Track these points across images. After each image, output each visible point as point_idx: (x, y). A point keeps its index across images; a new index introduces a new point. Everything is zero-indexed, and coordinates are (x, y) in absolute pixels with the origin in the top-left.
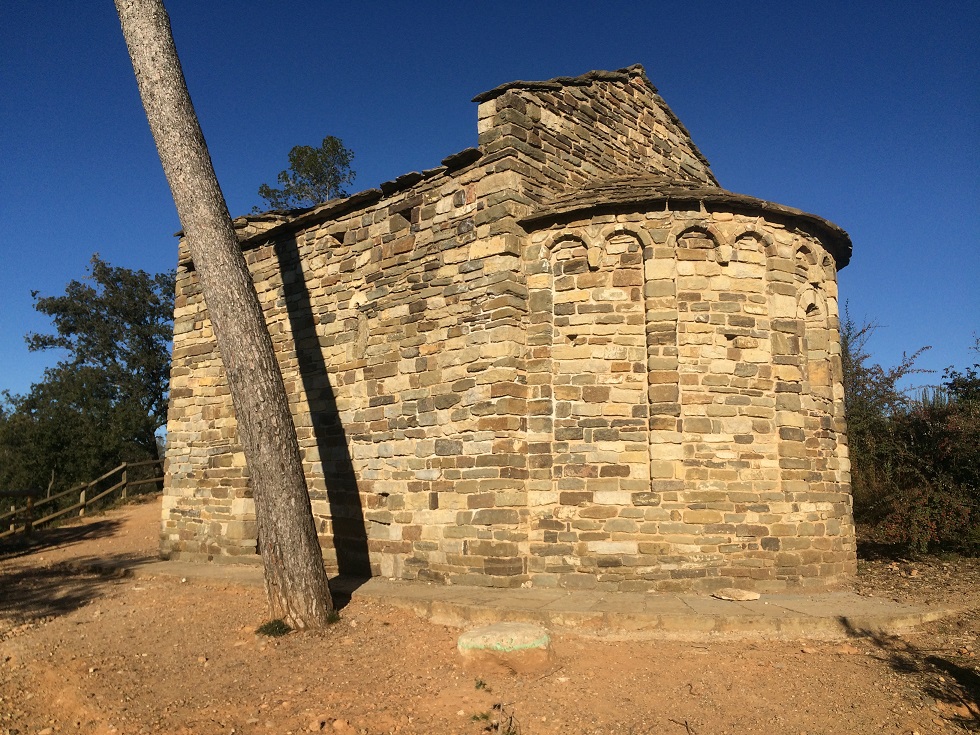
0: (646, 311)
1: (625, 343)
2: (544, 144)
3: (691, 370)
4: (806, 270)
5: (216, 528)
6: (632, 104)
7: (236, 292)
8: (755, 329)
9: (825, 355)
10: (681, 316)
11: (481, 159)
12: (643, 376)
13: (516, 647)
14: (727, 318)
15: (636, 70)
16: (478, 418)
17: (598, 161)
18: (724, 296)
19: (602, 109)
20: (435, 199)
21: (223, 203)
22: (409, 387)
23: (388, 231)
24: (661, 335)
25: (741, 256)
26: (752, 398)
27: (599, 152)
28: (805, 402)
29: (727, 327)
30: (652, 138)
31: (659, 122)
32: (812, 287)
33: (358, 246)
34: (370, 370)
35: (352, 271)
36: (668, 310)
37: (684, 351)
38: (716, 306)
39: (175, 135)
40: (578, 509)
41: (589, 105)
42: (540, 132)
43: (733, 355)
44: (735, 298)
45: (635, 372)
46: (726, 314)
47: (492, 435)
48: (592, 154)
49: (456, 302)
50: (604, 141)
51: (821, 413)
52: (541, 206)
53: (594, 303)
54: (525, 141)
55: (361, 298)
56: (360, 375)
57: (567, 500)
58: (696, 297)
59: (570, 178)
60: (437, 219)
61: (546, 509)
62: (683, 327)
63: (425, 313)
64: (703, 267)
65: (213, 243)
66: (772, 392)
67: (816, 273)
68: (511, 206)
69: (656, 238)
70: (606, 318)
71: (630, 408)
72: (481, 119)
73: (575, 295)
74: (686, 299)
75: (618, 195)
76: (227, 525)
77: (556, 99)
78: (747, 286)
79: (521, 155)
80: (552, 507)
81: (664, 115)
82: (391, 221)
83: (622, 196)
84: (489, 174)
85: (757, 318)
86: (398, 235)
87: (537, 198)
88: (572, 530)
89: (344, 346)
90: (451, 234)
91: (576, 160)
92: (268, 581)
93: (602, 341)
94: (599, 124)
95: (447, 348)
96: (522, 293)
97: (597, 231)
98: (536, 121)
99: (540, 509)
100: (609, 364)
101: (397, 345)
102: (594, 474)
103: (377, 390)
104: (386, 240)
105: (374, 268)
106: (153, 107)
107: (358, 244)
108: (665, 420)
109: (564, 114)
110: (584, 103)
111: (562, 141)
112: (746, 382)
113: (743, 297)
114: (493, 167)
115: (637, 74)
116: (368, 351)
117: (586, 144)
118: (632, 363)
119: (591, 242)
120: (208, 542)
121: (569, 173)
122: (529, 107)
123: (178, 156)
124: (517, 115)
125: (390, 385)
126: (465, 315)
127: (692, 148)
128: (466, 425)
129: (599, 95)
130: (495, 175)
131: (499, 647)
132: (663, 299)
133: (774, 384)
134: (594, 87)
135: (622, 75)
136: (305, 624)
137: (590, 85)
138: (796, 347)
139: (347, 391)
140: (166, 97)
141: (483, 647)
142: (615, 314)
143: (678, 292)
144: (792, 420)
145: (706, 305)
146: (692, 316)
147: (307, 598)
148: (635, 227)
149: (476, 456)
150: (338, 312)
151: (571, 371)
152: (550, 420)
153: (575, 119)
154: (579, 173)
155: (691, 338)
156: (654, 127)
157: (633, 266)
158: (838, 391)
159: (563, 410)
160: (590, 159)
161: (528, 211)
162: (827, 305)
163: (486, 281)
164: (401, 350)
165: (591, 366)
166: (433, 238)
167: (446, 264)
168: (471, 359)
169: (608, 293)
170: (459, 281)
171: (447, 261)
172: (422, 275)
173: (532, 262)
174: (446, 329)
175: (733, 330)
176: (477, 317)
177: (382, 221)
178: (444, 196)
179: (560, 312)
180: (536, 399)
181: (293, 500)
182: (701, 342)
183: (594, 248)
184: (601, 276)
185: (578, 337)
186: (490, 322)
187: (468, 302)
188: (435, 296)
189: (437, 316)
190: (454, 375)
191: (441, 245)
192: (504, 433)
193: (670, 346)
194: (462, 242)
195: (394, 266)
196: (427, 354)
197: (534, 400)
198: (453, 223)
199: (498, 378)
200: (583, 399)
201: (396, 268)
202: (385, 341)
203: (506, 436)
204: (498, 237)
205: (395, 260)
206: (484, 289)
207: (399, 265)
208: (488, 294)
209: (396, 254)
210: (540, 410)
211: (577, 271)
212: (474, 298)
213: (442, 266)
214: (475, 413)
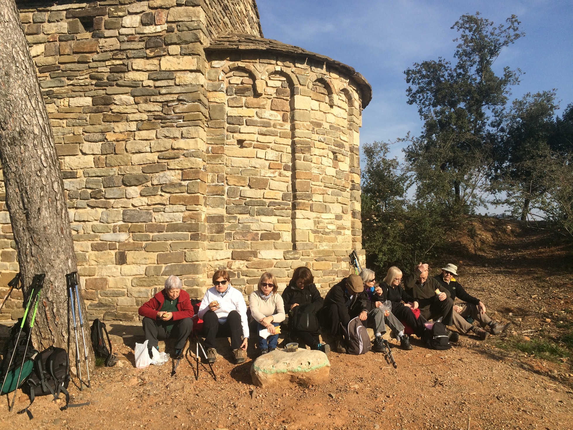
0: (292, 130)
1: (279, 149)
3: (316, 171)
8: (344, 150)
10: (313, 136)
12: (289, 173)
14: (333, 141)
16: (168, 195)
17: (231, 18)
18: (332, 127)
20: (121, 14)
22: (93, 166)
23: (65, 31)
24: (303, 147)
25: (339, 103)
26: (342, 193)
29: (333, 147)
30: (247, 13)
31: (249, 3)
36: (307, 131)
37: (314, 159)
38: (328, 133)
40: (246, 263)
43: (334, 166)
44: (336, 129)
45: (284, 170)
47: (183, 208)
49: (146, 102)
52: (212, 41)
53: (258, 119)
57: (235, 257)
58: (319, 125)
59: (221, 25)
60: (123, 31)
61: (221, 263)
62: (312, 144)
63: (112, 107)
64: (322, 106)
66: (349, 190)
68: (201, 35)
69: (301, 81)
70: (267, 131)
71: (281, 194)
73: (244, 112)
74: (314, 125)
78: (341, 122)
80: (226, 261)
82: (69, 23)
84: (179, 5)
85: (344, 143)
86: (77, 36)
87: (210, 34)
88: (241, 277)
90: (140, 46)
93: (264, 147)
95: (136, 138)
96: (205, 103)
97: (263, 68)
99: (217, 263)
100: (267, 163)
101: (79, 130)
102: (256, 238)
104: (63, 39)
108: (304, 203)
112: (339, 182)
113: (340, 130)
114: (184, 1)
118: (283, 164)
119: (258, 75)
121: (221, 21)
126: (156, 113)
128: (157, 199)
130: (183, 8)
131: (300, 369)
132: (305, 123)
133: (351, 185)
142: (272, 129)
143: (312, 120)
145: (324, 132)
146: (317, 137)
148: (288, 71)
149: (166, 224)
151: (241, 166)
152: (223, 199)
154: (224, 23)
155: (317, 152)
156: (248, 6)
157: (285, 98)
159: (232, 193)
161: (208, 43)
163: (178, 89)
164: (83, 134)
165: (256, 164)
166: (118, 46)
167: (134, 70)
168: (163, 149)
169: (267, 114)
170: (149, 86)
171: (135, 67)
172: (106, 75)
173: (211, 82)
174: (135, 122)
175: (336, 150)
176: (169, 117)
177: (58, 21)
178: (130, 14)
179: (232, 122)
180: (214, 184)
181: (70, 261)
182: (321, 155)
183: (260, 80)
184: (262, 101)
185: (246, 142)
186: (182, 122)
187: (158, 104)
188: (122, 94)
189: (126, 111)
190: (145, 160)
191: (130, 54)
192: (196, 208)
193: (307, 155)
194: (152, 54)
195: (74, 62)
196: (114, 141)
197: (211, 184)
198: (141, 38)
199: (190, 166)
200: (249, 186)
201: (76, 64)
202: (65, 125)
203: (197, 209)
204: (190, 57)
205: (76, 58)
206: (176, 96)
207: (79, 62)
208: (179, 100)
209: (75, 53)
210: (217, 192)
211: (246, 95)
212: (167, 101)
213: (129, 71)
214: (168, 191)
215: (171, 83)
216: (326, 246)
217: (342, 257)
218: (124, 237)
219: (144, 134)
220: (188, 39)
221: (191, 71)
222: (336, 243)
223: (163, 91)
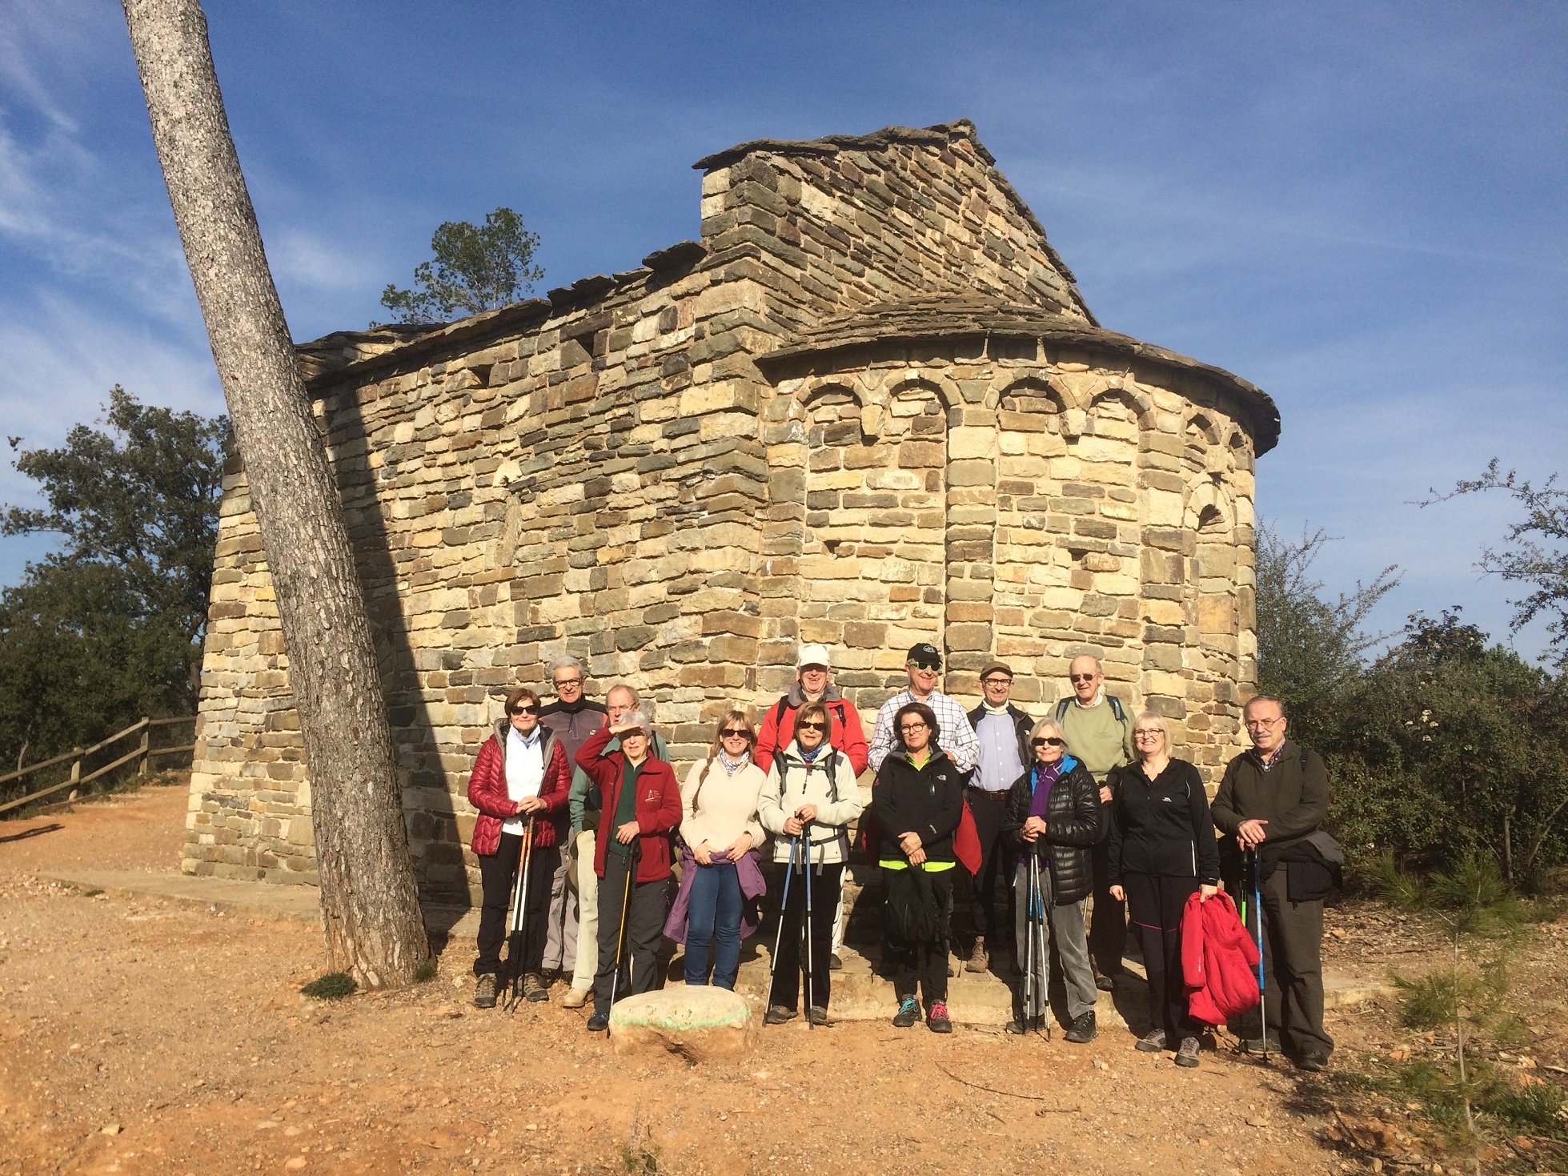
0: (948, 507)
1: (913, 556)
2: (804, 239)
3: (1013, 601)
4: (1203, 452)
5: (272, 826)
6: (951, 180)
7: (292, 454)
8: (1117, 542)
9: (1228, 585)
10: (1001, 518)
11: (705, 260)
12: (938, 610)
13: (696, 1023)
14: (1073, 524)
15: (961, 129)
16: (681, 666)
17: (893, 269)
18: (1070, 488)
19: (902, 187)
20: (631, 319)
21: (279, 314)
22: (578, 614)
23: (557, 366)
24: (969, 546)
25: (1100, 426)
26: (1106, 650)
27: (895, 255)
28: (1188, 658)
29: (1073, 537)
30: (983, 236)
31: (997, 211)
32: (1211, 479)
33: (511, 389)
34: (520, 585)
35: (499, 427)
36: (982, 507)
37: (1007, 571)
38: (1056, 505)
39: (205, 206)
41: (881, 180)
42: (800, 220)
43: (1079, 584)
44: (1088, 492)
45: (926, 602)
46: (1072, 517)
47: (700, 693)
48: (883, 258)
49: (656, 482)
50: (904, 238)
51: (1216, 676)
52: (796, 337)
53: (869, 492)
54: (773, 233)
55: (511, 470)
56: (504, 591)
58: (1026, 489)
59: (845, 294)
60: (633, 350)
62: (1004, 535)
63: (609, 498)
64: (1039, 443)
65: (259, 376)
66: (1138, 642)
67: (1219, 457)
68: (746, 336)
69: (968, 395)
70: (886, 516)
72: (706, 196)
73: (840, 479)
74: (1011, 489)
75: (915, 325)
76: (288, 822)
77: (828, 170)
78: (1107, 474)
79: (765, 256)
81: (1004, 199)
82: (563, 350)
83: (921, 326)
84: (715, 283)
85: (1120, 524)
86: (572, 373)
87: (790, 323)
89: (483, 545)
90: (654, 376)
91: (857, 266)
92: (327, 910)
93: (878, 552)
94: (896, 211)
95: (639, 555)
96: (758, 472)
97: (877, 379)
98: (793, 202)
100: (886, 589)
101: (563, 547)
103: (529, 615)
104: (553, 380)
105: (532, 423)
106: (172, 160)
107: (511, 385)
108: (969, 679)
109: (839, 194)
110: (874, 177)
111: (835, 236)
112: (1098, 624)
113: (1100, 493)
114: (721, 272)
115: (962, 135)
116: (520, 554)
117: (874, 242)
118: (923, 588)
119: (868, 397)
120: (259, 849)
121: (843, 287)
122: (783, 181)
123: (209, 238)
124: (762, 193)
125: (549, 609)
126: (669, 503)
127: (1048, 251)
128: (661, 676)
129: (898, 164)
130: (723, 285)
131: (669, 1023)
132: (975, 490)
133: (1142, 629)
134: (891, 153)
135: (938, 135)
136: (381, 979)
137: (884, 149)
138: (1179, 572)
139: (484, 616)
140: (195, 144)
141: (645, 1024)
142: (900, 510)
143: (999, 480)
144: (1167, 685)
145: (1042, 503)
146: (1018, 518)
147: (386, 939)
148: (936, 376)
149: (675, 726)
150: (476, 492)
151: (831, 599)
153: (857, 202)
154: (861, 287)
155: (1016, 553)
156: (988, 220)
157: (931, 437)
158: (1247, 642)
160: (880, 266)
161: (772, 344)
162: (1235, 508)
163: (703, 451)
164: (568, 555)
165: (859, 590)
166: (624, 381)
167: (643, 422)
168: (675, 574)
169: (891, 477)
170: (661, 450)
171: (644, 418)
172: (605, 437)
173: (775, 425)
174: (638, 524)
175: (1081, 543)
176: (686, 508)
177: (549, 350)
178: (646, 315)
179: (816, 504)
180: (772, 640)
182: (1030, 560)
183: (871, 406)
184: (880, 451)
185: (841, 545)
186: (707, 516)
187: (673, 483)
188: (624, 471)
189: (626, 504)
190: (646, 597)
191: (638, 393)
192: (719, 692)
193: (982, 564)
194: (668, 389)
195: (565, 422)
196: (608, 563)
197: (768, 641)
198: (657, 358)
199: (714, 605)
200: (845, 642)
201: (568, 425)
202: (545, 540)
203: (722, 695)
204: (724, 383)
205: (567, 413)
206: (699, 464)
207: (573, 420)
208: (706, 472)
209: (568, 403)
210: (776, 657)
211: (844, 442)
212: (685, 477)
213: (637, 425)
214: (677, 658)
215: (692, 439)
219: (649, 546)
220: (723, 348)
221: (727, 410)
223: (682, 457)
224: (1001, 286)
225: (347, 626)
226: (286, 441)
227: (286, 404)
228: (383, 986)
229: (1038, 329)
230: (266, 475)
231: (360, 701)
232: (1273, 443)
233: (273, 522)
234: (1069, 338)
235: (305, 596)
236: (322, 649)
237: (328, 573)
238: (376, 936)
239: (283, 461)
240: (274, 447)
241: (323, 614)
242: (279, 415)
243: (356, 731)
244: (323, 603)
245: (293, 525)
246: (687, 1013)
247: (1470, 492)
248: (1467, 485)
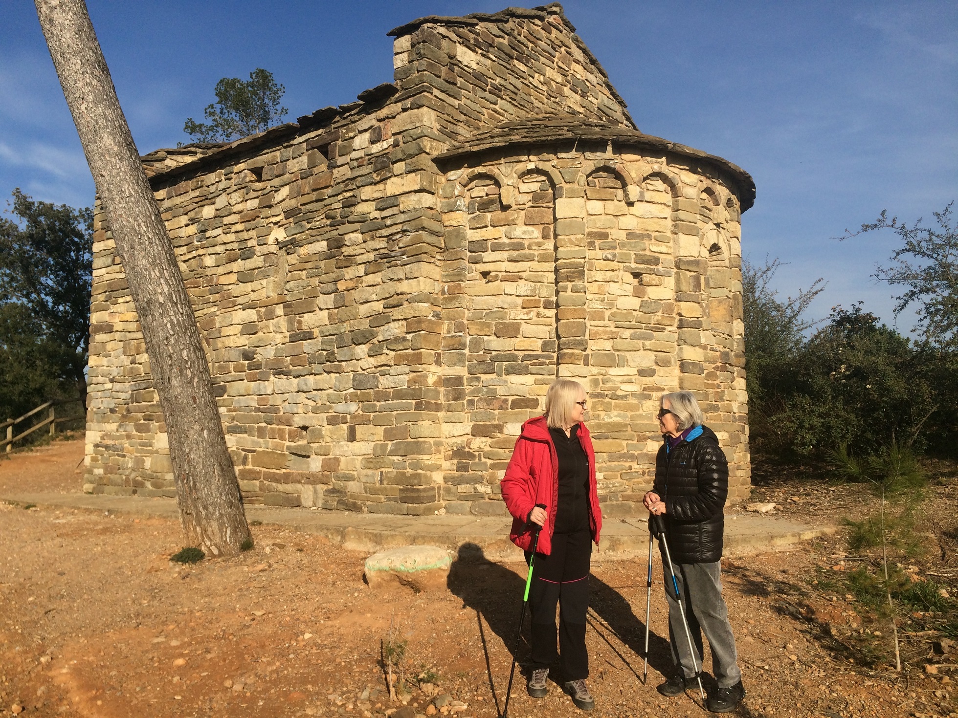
0: (556, 248)
1: (536, 280)
2: (460, 81)
3: (598, 306)
4: (710, 210)
5: (139, 462)
6: (549, 42)
7: (142, 224)
8: (660, 267)
9: (727, 293)
10: (589, 254)
11: (397, 95)
12: (552, 312)
13: (419, 568)
14: (633, 257)
15: (554, 9)
16: (393, 353)
17: (515, 100)
18: (630, 235)
19: (519, 47)
20: (351, 135)
21: (128, 133)
22: (327, 323)
23: (306, 166)
24: (570, 272)
25: (648, 196)
26: (655, 334)
27: (516, 91)
28: (705, 337)
29: (633, 265)
30: (569, 78)
31: (577, 62)
32: (715, 227)
33: (276, 182)
34: (290, 306)
35: (270, 207)
36: (577, 248)
37: (593, 287)
38: (623, 245)
39: (76, 63)
40: (489, 440)
41: (506, 42)
42: (456, 68)
43: (638, 294)
44: (641, 237)
45: (545, 308)
46: (632, 253)
47: (407, 369)
48: (509, 93)
49: (373, 239)
50: (521, 80)
51: (721, 348)
52: (457, 144)
53: (507, 241)
54: (440, 77)
55: (279, 234)
56: (279, 310)
57: (478, 431)
58: (604, 236)
59: (486, 116)
60: (354, 155)
61: (459, 440)
62: (591, 265)
63: (343, 249)
64: (611, 207)
65: (118, 174)
66: (674, 328)
67: (721, 213)
68: (427, 144)
69: (566, 177)
70: (518, 255)
71: (540, 343)
72: (397, 54)
73: (489, 233)
74: (595, 237)
75: (532, 134)
76: (150, 459)
77: (472, 36)
78: (652, 226)
79: (436, 92)
80: (465, 438)
81: (582, 54)
82: (309, 156)
83: (535, 135)
84: (405, 110)
85: (661, 256)
86: (316, 170)
87: (453, 135)
88: (483, 460)
89: (264, 282)
90: (368, 171)
91: (493, 98)
92: (183, 510)
93: (514, 278)
94: (516, 62)
95: (364, 284)
96: (437, 230)
97: (509, 169)
98: (452, 57)
99: (454, 440)
100: (519, 301)
101: (316, 281)
102: (505, 406)
103: (296, 325)
104: (304, 176)
105: (293, 203)
106: (52, 33)
107: (277, 180)
108: (572, 354)
109: (480, 51)
110: (501, 40)
111: (478, 79)
112: (650, 318)
113: (649, 237)
114: (408, 103)
115: (555, 13)
116: (288, 286)
117: (503, 82)
118: (543, 299)
119: (504, 181)
120: (133, 476)
121: (485, 111)
122: (444, 43)
123: (80, 85)
124: (432, 51)
125: (308, 320)
126: (382, 251)
127: (609, 87)
128: (382, 359)
129: (516, 32)
130: (410, 112)
131: (402, 568)
132: (573, 237)
133: (677, 320)
134: (510, 25)
135: (540, 13)
136: (220, 551)
137: (506, 22)
138: (698, 286)
139: (267, 327)
140: (67, 22)
141: (388, 569)
142: (527, 251)
143: (587, 230)
144: (692, 354)
145: (614, 244)
146: (600, 254)
147: (221, 526)
148: (546, 166)
149: (392, 390)
150: (257, 248)
151: (486, 308)
152: (464, 354)
153: (491, 56)
154: (495, 111)
155: (599, 276)
156: (572, 67)
157: (544, 205)
158: (739, 327)
159: (476, 345)
160: (507, 98)
161: (442, 148)
162: (729, 245)
163: (402, 218)
164: (319, 286)
165: (503, 302)
166: (349, 175)
167: (363, 201)
168: (387, 296)
169: (520, 231)
170: (376, 218)
171: (363, 198)
172: (339, 211)
173: (447, 200)
174: (363, 265)
175: (638, 269)
176: (393, 254)
177: (300, 156)
178: (360, 132)
179: (474, 249)
180: (450, 335)
181: (205, 432)
182: (608, 280)
183: (506, 187)
184: (513, 215)
185: (491, 274)
186: (406, 259)
187: (384, 239)
188: (352, 232)
189: (355, 252)
190: (370, 311)
191: (359, 182)
192: (419, 368)
193: (579, 283)
194: (378, 179)
195: (313, 202)
196: (345, 290)
197: (448, 335)
198: (369, 160)
199: (413, 314)
200: (495, 334)
201: (314, 204)
202: (304, 277)
203: (420, 370)
204: (414, 174)
205: (314, 196)
206: (400, 226)
207: (317, 201)
208: (404, 231)
209: (314, 190)
210: (453, 345)
211: (490, 209)
212: (391, 235)
213: (359, 203)
214: (392, 348)
215: (395, 210)
216: (616, 416)
217: (648, 434)
218: (353, 407)
219: (370, 279)
220: (412, 152)
221: (416, 192)
222: (641, 412)
223: (389, 222)
224: (581, 110)
225: (185, 333)
226: (138, 216)
227: (137, 192)
228: (221, 554)
229: (608, 135)
230: (127, 238)
231: (196, 380)
232: (751, 205)
233: (133, 268)
234: (628, 140)
235: (157, 314)
236: (170, 348)
237: (171, 299)
238: (215, 525)
239: (137, 229)
240: (130, 220)
241: (169, 326)
242: (133, 199)
243: (194, 399)
244: (169, 319)
245: (146, 270)
246: (413, 562)
247: (869, 231)
248: (867, 226)
